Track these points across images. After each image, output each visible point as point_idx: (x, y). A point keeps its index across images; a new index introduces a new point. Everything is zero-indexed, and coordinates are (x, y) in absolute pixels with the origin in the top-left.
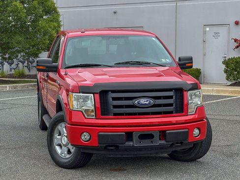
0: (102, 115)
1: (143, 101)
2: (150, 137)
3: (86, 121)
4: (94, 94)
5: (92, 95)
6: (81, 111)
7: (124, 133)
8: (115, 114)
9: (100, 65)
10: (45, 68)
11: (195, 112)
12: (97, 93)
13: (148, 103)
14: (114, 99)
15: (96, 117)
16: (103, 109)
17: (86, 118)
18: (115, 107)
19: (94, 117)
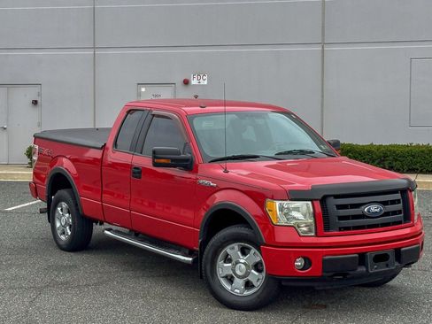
0: (325, 230)
1: (374, 208)
3: (302, 240)
4: (311, 200)
5: (310, 203)
7: (357, 255)
10: (170, 162)
12: (316, 200)
13: (378, 210)
14: (340, 207)
15: (316, 233)
16: (323, 221)
18: (341, 218)
19: (314, 234)
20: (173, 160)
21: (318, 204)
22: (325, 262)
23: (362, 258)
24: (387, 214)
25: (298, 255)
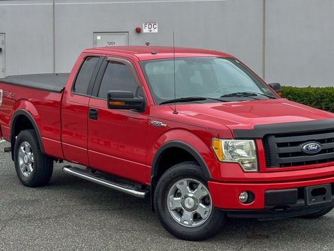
0: (267, 167)
1: (312, 146)
3: (246, 176)
4: (254, 139)
5: (253, 141)
6: (237, 163)
7: (296, 189)
9: (204, 99)
10: (124, 104)
12: (259, 138)
13: (316, 148)
14: (280, 145)
15: (259, 169)
16: (265, 158)
17: (244, 172)
18: (282, 155)
19: (256, 170)
20: (126, 102)
21: (260, 142)
22: (266, 195)
23: (301, 192)
24: (323, 151)
25: (242, 190)
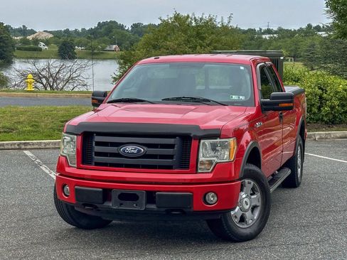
0: (83, 163)
1: (130, 149)
2: (133, 197)
6: (66, 157)
7: (101, 190)
8: (97, 164)
11: (212, 170)
12: (80, 135)
13: (135, 151)
17: (69, 166)
18: (97, 154)
19: (75, 166)
